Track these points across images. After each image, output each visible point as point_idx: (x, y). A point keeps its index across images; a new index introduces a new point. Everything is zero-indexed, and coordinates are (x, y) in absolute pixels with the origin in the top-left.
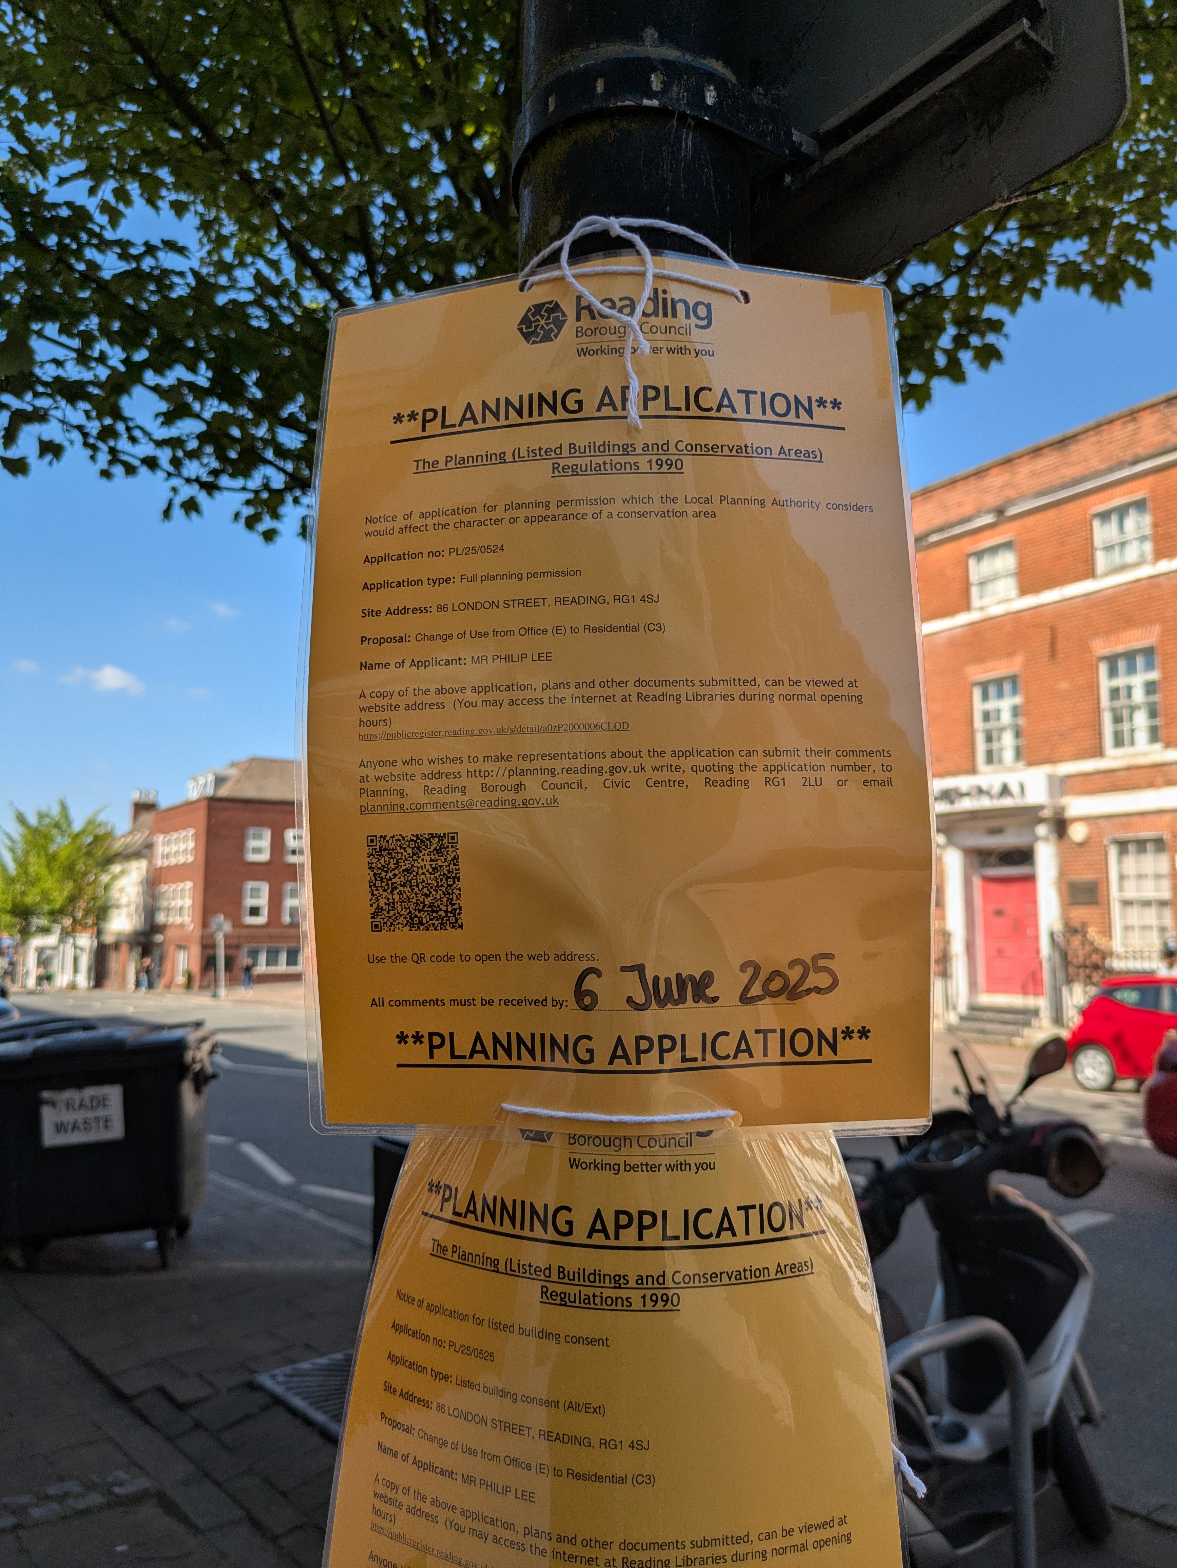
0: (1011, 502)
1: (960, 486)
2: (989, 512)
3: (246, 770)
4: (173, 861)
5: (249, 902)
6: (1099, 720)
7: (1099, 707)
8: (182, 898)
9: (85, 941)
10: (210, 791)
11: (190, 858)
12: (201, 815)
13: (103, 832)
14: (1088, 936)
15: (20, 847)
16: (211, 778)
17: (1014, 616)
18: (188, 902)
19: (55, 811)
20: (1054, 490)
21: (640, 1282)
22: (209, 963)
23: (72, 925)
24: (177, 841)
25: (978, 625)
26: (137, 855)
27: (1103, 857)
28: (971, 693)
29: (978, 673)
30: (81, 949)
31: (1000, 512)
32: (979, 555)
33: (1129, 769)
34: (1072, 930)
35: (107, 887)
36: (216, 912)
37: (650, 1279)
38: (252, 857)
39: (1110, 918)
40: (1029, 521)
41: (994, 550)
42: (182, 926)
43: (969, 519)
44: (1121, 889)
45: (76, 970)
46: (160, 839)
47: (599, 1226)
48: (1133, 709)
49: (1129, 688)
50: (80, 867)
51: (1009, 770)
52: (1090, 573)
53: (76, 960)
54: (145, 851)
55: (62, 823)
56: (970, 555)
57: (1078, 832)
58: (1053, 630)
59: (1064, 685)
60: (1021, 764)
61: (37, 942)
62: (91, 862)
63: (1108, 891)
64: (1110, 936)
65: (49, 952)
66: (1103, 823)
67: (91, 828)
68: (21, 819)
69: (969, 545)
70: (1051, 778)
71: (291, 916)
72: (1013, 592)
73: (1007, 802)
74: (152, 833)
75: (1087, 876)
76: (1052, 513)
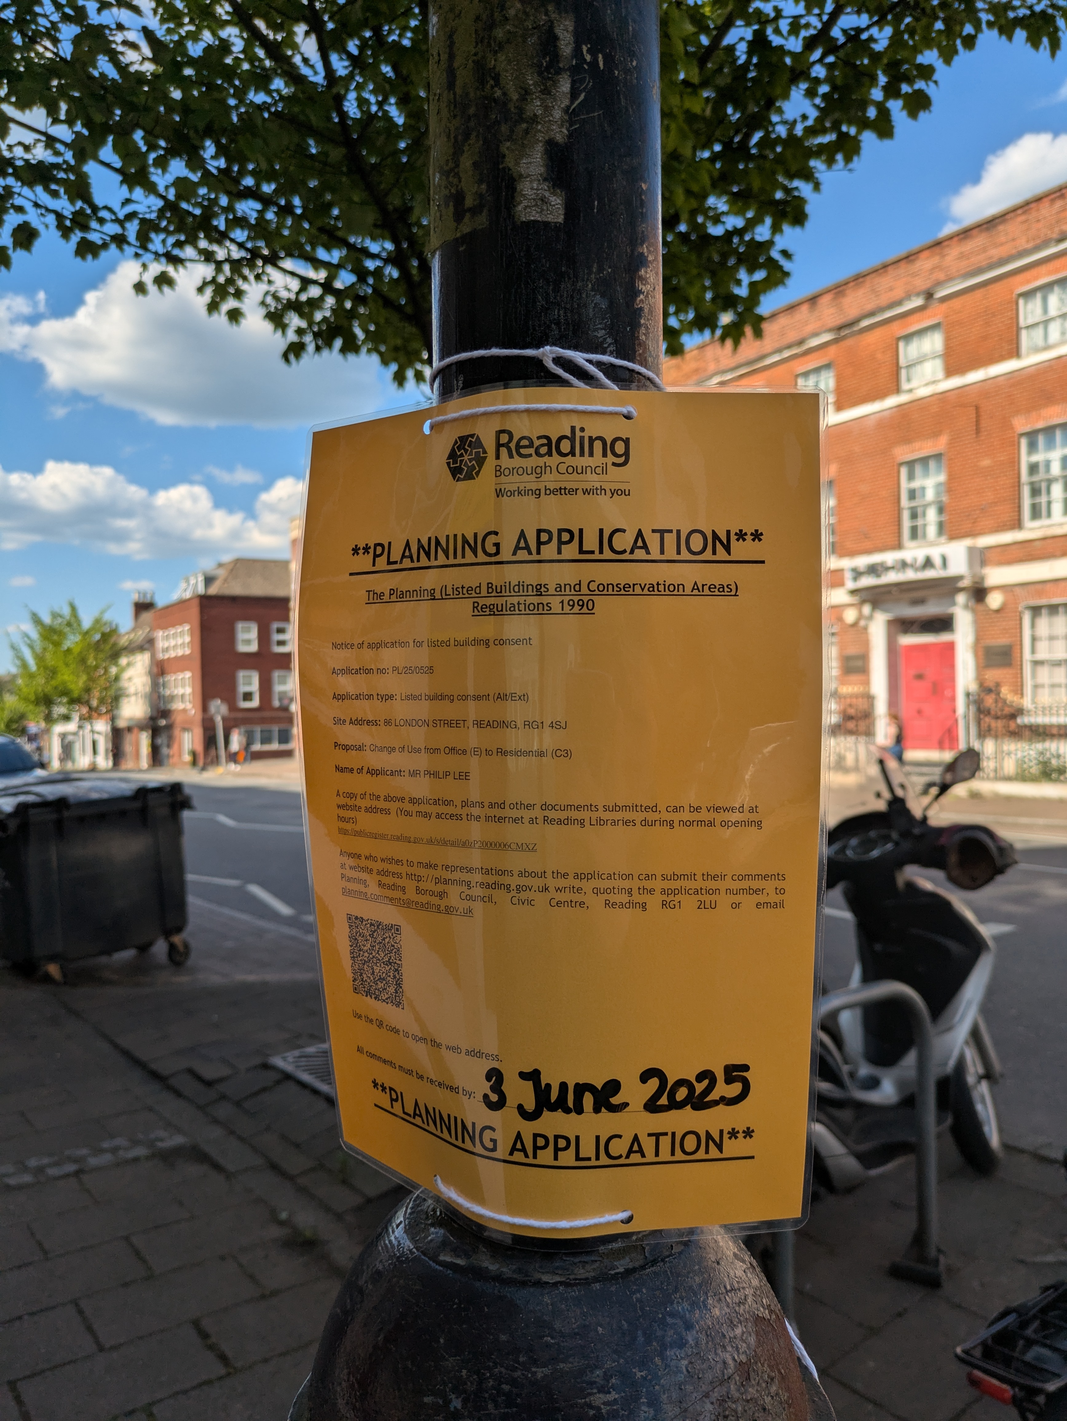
0: (939, 284)
1: (891, 270)
2: (918, 294)
3: (232, 570)
4: (172, 654)
5: (242, 689)
6: (1019, 494)
7: (1019, 482)
8: (183, 686)
9: (102, 726)
10: (201, 590)
11: (188, 651)
12: (194, 612)
13: (108, 630)
14: (1001, 695)
15: (38, 647)
16: (201, 579)
17: (941, 396)
18: (188, 690)
19: (66, 611)
20: (980, 271)
21: (558, 589)
22: (210, 741)
23: (88, 712)
24: (175, 636)
25: (906, 407)
26: (141, 648)
27: (1018, 622)
28: (899, 472)
29: (904, 453)
30: (98, 733)
31: (929, 295)
32: (908, 338)
33: (1044, 539)
34: (986, 689)
35: (117, 678)
36: (214, 697)
37: (568, 587)
38: (242, 648)
39: (1022, 677)
40: (956, 303)
41: (921, 332)
42: (184, 711)
43: (899, 303)
44: (1033, 651)
45: (95, 752)
46: (160, 634)
47: (522, 544)
48: (1050, 482)
49: (1048, 464)
50: (91, 661)
51: (932, 544)
52: (1015, 353)
53: (94, 743)
54: (148, 645)
55: (73, 621)
56: (899, 339)
57: (995, 600)
58: (977, 408)
59: (986, 462)
60: (943, 539)
61: (59, 728)
62: (101, 656)
63: (1021, 653)
64: (1022, 694)
65: (70, 738)
66: (1018, 591)
67: (98, 626)
68: (36, 620)
69: (897, 329)
70: (971, 550)
71: (280, 700)
72: (940, 374)
73: (930, 574)
74: (152, 629)
75: (1002, 641)
76: (979, 294)
